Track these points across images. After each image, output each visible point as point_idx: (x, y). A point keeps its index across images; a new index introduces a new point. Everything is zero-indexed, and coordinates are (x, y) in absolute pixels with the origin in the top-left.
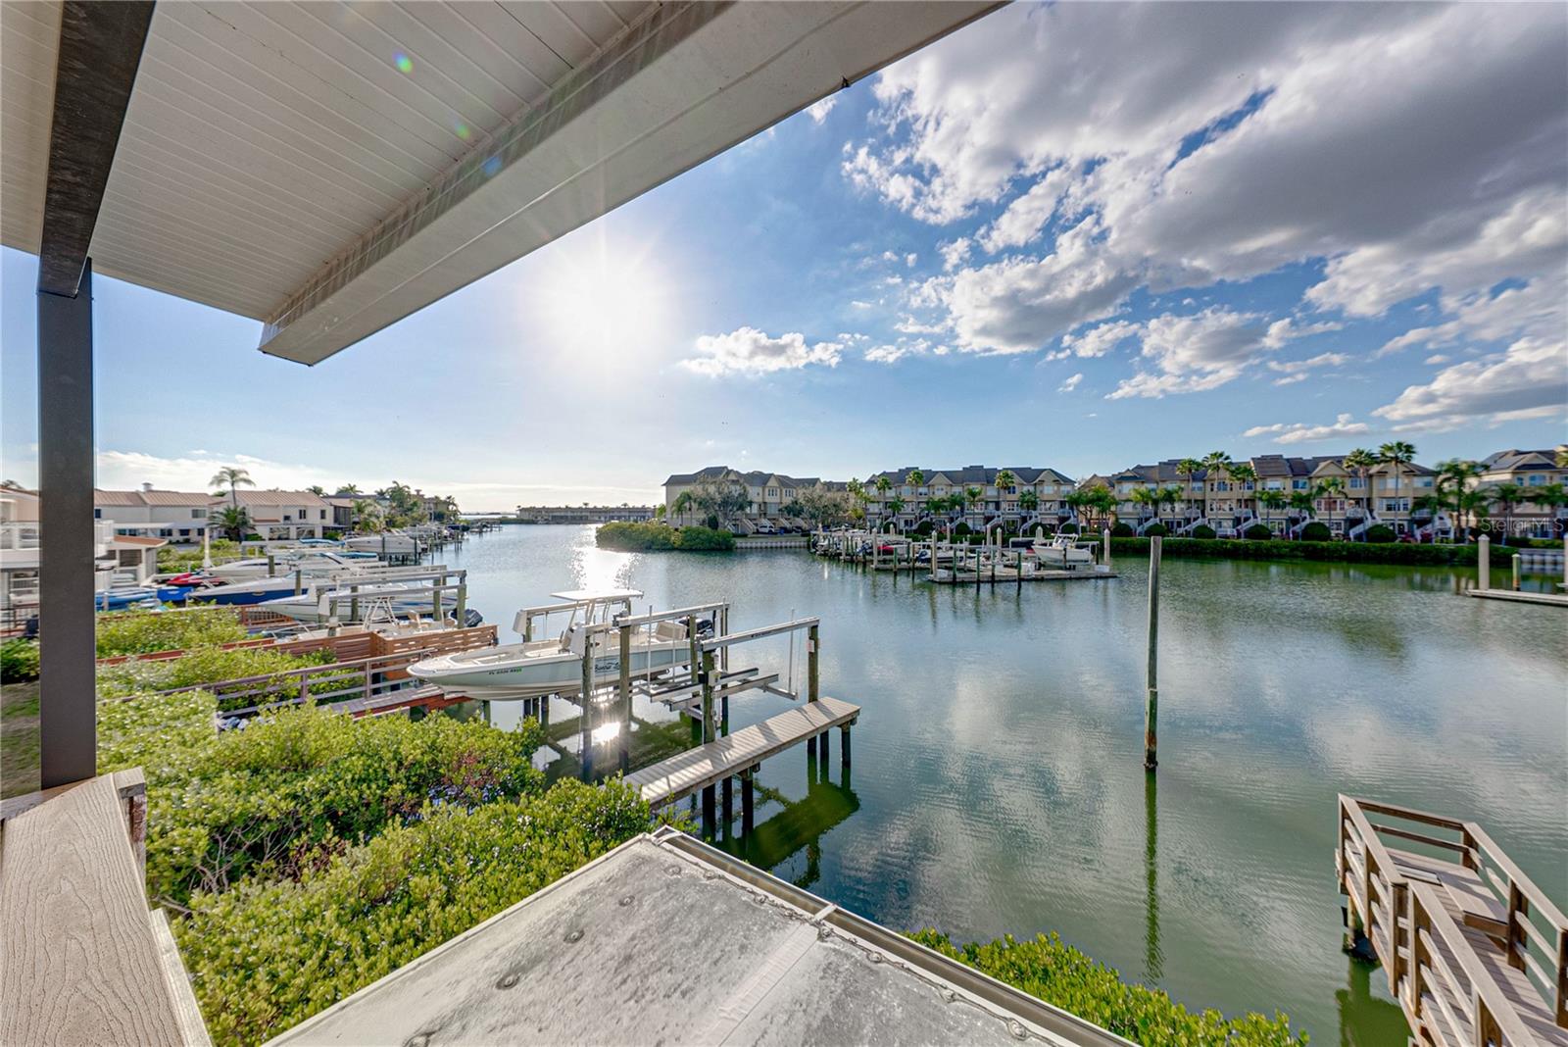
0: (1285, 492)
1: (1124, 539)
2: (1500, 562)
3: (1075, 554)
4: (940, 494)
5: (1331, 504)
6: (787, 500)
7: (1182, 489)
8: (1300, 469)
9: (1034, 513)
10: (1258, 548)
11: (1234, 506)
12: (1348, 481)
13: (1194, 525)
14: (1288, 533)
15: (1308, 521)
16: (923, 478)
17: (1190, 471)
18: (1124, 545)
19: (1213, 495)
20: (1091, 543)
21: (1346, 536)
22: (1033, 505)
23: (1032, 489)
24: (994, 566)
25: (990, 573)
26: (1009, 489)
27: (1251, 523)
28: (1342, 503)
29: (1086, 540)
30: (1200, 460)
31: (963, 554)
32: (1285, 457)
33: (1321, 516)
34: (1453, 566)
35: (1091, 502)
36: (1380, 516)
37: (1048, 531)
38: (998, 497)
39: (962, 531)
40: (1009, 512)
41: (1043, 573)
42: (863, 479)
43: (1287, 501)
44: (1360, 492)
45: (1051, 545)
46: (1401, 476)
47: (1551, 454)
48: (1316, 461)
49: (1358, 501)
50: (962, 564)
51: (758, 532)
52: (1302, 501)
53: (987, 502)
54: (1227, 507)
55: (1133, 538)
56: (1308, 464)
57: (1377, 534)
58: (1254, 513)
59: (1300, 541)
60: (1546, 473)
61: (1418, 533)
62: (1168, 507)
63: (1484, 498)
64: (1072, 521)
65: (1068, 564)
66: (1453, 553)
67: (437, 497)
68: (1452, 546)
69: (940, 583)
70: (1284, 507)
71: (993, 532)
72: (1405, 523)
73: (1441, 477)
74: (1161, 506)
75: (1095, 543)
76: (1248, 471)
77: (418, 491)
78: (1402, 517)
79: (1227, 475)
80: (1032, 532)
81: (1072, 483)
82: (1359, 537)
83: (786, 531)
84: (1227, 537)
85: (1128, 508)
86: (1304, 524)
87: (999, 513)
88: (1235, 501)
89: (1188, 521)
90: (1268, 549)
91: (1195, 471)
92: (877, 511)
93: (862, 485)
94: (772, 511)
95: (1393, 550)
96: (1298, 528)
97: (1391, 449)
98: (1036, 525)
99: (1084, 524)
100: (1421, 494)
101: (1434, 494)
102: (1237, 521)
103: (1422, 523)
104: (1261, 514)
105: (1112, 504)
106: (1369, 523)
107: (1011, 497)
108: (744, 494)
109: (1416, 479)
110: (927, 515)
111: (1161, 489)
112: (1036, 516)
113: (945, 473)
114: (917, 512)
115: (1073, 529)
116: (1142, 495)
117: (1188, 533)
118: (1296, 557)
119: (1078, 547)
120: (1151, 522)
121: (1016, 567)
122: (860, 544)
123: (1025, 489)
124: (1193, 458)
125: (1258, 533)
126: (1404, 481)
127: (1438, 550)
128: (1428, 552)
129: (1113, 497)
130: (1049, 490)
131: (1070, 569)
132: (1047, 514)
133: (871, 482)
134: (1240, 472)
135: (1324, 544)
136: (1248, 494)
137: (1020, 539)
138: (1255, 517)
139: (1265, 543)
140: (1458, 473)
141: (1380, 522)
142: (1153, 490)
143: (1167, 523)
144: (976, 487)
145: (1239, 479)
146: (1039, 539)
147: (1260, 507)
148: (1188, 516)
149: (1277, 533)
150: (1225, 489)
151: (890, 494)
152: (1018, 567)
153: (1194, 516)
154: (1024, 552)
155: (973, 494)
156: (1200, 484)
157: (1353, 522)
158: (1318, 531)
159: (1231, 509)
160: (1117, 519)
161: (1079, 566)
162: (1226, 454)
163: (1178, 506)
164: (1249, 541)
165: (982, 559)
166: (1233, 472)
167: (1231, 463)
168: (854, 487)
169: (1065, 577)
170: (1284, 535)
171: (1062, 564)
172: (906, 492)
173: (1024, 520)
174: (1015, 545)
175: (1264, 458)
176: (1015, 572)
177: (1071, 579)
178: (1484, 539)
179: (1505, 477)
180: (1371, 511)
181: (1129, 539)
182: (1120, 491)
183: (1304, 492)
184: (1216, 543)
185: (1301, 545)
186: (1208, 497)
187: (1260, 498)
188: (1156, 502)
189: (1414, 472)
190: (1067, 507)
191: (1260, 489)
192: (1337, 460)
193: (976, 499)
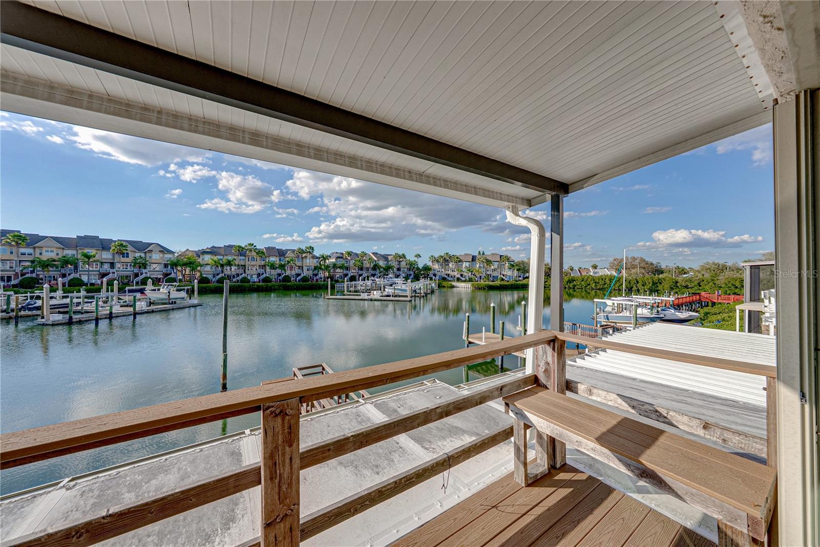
0: (277, 263)
1: (206, 285)
2: (333, 287)
3: (175, 294)
5: (291, 268)
7: (235, 260)
8: (281, 253)
9: (144, 271)
10: (267, 287)
11: (257, 268)
12: (296, 259)
13: (241, 277)
15: (284, 275)
17: (239, 251)
18: (205, 288)
19: (249, 263)
20: (186, 288)
21: (296, 280)
22: (144, 266)
23: (143, 255)
24: (111, 307)
25: (108, 312)
26: (123, 255)
27: (264, 276)
28: (295, 268)
29: (182, 286)
30: (243, 246)
31: (79, 300)
32: (277, 248)
33: (288, 273)
34: (323, 290)
35: (185, 265)
36: (306, 273)
37: (157, 282)
38: (113, 259)
39: (76, 284)
40: (122, 268)
41: (153, 307)
43: (277, 266)
44: (299, 264)
45: (159, 290)
46: (311, 258)
47: (342, 254)
48: (287, 250)
49: (299, 267)
50: (80, 308)
52: (282, 267)
53: (102, 263)
54: (255, 269)
55: (211, 285)
56: (284, 251)
57: (305, 279)
58: (265, 271)
59: (281, 283)
60: (342, 260)
61: (315, 278)
62: (228, 268)
63: (330, 267)
64: (173, 276)
65: (171, 301)
66: (323, 285)
68: (323, 283)
70: (276, 269)
71: (110, 284)
72: (312, 275)
73: (320, 259)
74: (225, 268)
75: (189, 287)
76: (263, 253)
78: (310, 273)
79: (255, 254)
80: (144, 282)
81: (173, 253)
82: (299, 281)
84: (255, 282)
85: (208, 268)
86: (283, 276)
87: (114, 270)
88: (258, 266)
89: (238, 275)
90: (271, 287)
91: (241, 251)
95: (308, 285)
96: (281, 278)
97: (308, 248)
98: (146, 278)
99: (181, 277)
100: (316, 265)
101: (319, 265)
102: (259, 275)
103: (316, 275)
104: (268, 272)
105: (198, 266)
106: (302, 275)
107: (125, 260)
109: (314, 260)
110: (32, 272)
111: (225, 259)
112: (145, 273)
115: (174, 280)
116: (215, 262)
117: (238, 281)
118: (280, 289)
119: (177, 290)
120: (220, 276)
121: (131, 306)
123: (137, 255)
124: (240, 245)
125: (267, 280)
126: (311, 260)
127: (320, 284)
128: (317, 285)
129: (199, 263)
130: (156, 256)
131: (172, 303)
132: (155, 269)
134: (260, 253)
135: (289, 284)
136: (263, 263)
137: (134, 287)
138: (266, 273)
139: (270, 284)
140: (324, 258)
141: (305, 275)
142: (221, 259)
143: (228, 276)
144: (92, 252)
145: (260, 256)
146: (149, 287)
147: (268, 269)
148: (238, 272)
149: (273, 280)
150: (254, 261)
152: (134, 306)
153: (241, 272)
154: (138, 295)
155: (87, 257)
156: (244, 258)
157: (298, 275)
158: (287, 279)
159: (256, 270)
160: (201, 274)
161: (178, 301)
162: (254, 245)
163: (233, 268)
164: (263, 284)
165: (100, 303)
166: (257, 253)
167: (256, 249)
169: (169, 308)
170: (276, 281)
171: (167, 301)
173: (136, 275)
174: (130, 291)
175: (269, 248)
176: (131, 309)
177: (173, 309)
178: (329, 280)
179: (333, 260)
180: (303, 271)
181: (208, 285)
182: (203, 259)
183: (283, 263)
184: (250, 285)
185: (282, 285)
186: (247, 264)
187: (268, 265)
188: (222, 266)
189: (314, 257)
190: (169, 267)
191: (267, 261)
192: (293, 251)
193: (91, 260)
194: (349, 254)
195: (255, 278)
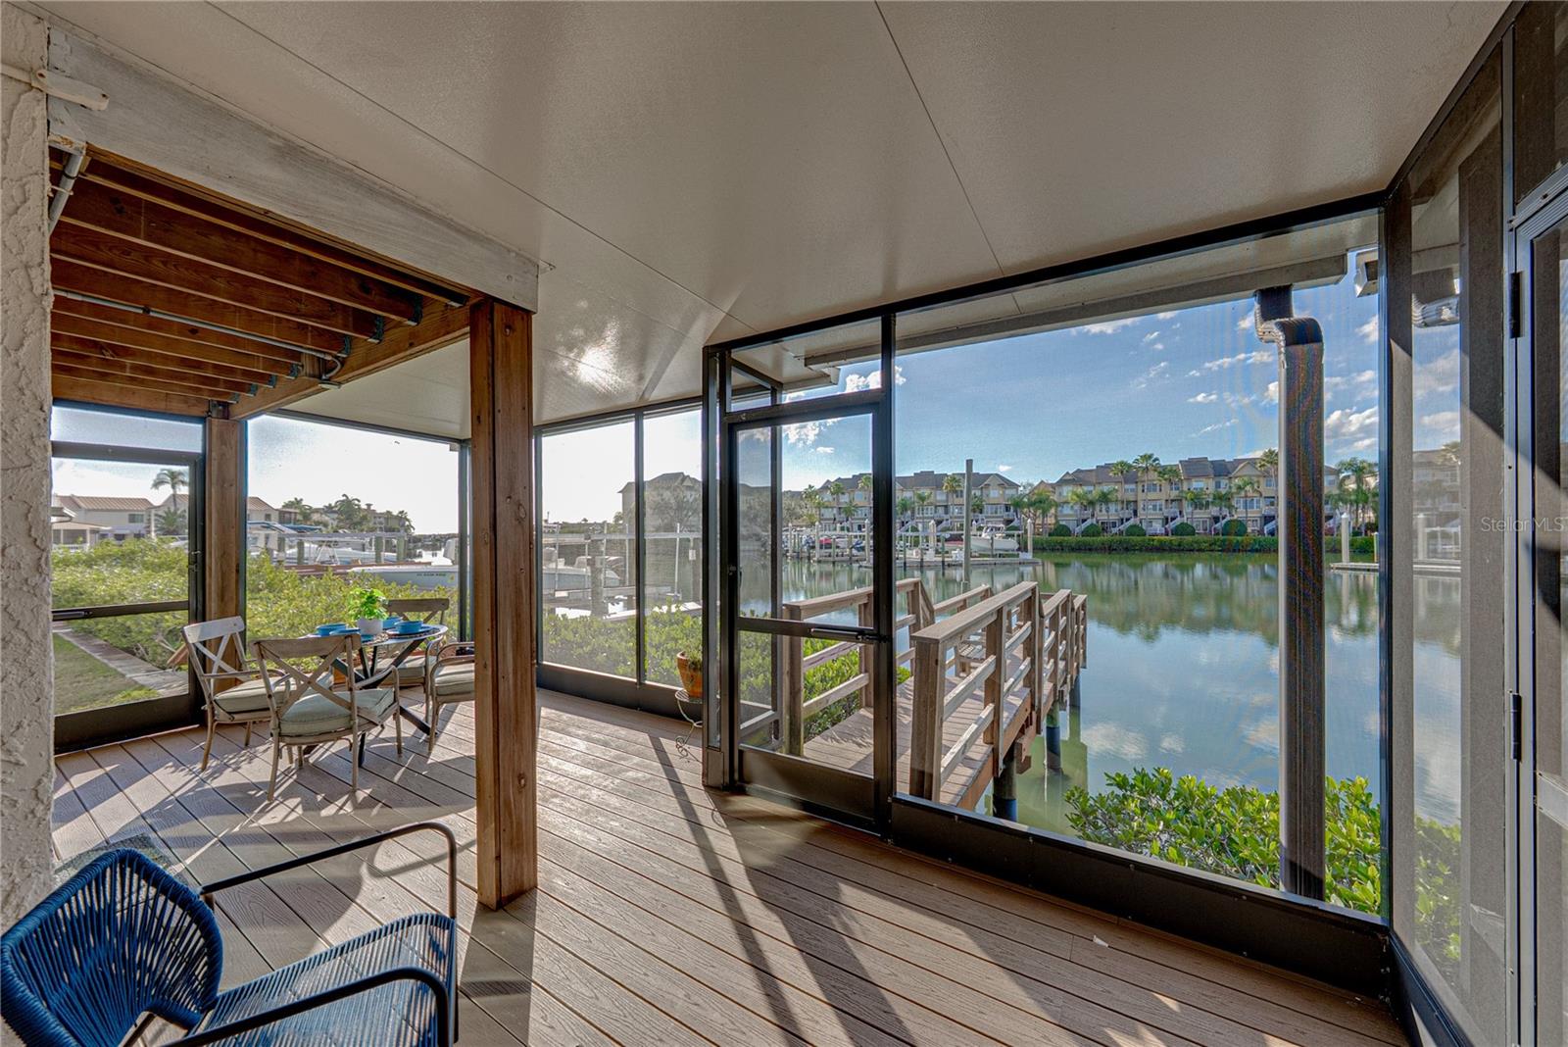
0: (1208, 492)
1: (1061, 538)
5: (1248, 503)
7: (1117, 491)
8: (1221, 470)
10: (1183, 544)
11: (1162, 506)
12: (1261, 480)
13: (1127, 524)
14: (1210, 531)
15: (1228, 518)
18: (1061, 544)
19: (1145, 496)
21: (1261, 532)
22: (979, 509)
23: (979, 493)
26: (958, 494)
27: (1178, 521)
28: (1258, 502)
30: (1130, 462)
32: (1209, 459)
33: (1239, 514)
35: (1031, 504)
38: (947, 501)
40: (957, 515)
42: (818, 486)
43: (1210, 500)
44: (1271, 491)
48: (1235, 462)
49: (1270, 499)
52: (1223, 499)
53: (936, 507)
54: (1156, 508)
55: (1071, 538)
56: (1229, 466)
58: (1181, 512)
59: (1221, 537)
62: (1104, 508)
64: (1016, 523)
70: (1207, 506)
73: (1343, 475)
74: (1098, 508)
76: (1175, 473)
79: (1156, 476)
81: (1015, 486)
82: (1271, 533)
84: (1156, 535)
85: (1067, 510)
86: (1224, 522)
87: (947, 516)
88: (1163, 502)
89: (1122, 521)
90: (1193, 545)
91: (1127, 473)
92: (831, 515)
93: (817, 492)
96: (1219, 526)
101: (1337, 492)
102: (1166, 520)
103: (1325, 518)
104: (1187, 514)
105: (1053, 506)
107: (959, 501)
111: (1095, 492)
116: (1078, 496)
117: (1121, 533)
118: (1219, 551)
120: (1088, 523)
123: (972, 493)
124: (1125, 460)
125: (1184, 530)
129: (1053, 501)
130: (995, 494)
132: (993, 515)
133: (825, 488)
134: (1168, 473)
135: (1242, 539)
136: (1174, 494)
138: (1182, 516)
139: (1189, 538)
140: (1356, 471)
142: (1090, 492)
143: (1102, 523)
144: (926, 492)
145: (1167, 480)
147: (1188, 509)
148: (1121, 516)
149: (1201, 530)
150: (1155, 490)
151: (844, 499)
153: (1127, 516)
155: (922, 498)
156: (1133, 486)
157: (1268, 519)
158: (1239, 527)
159: (1161, 509)
160: (1057, 521)
162: (1155, 457)
163: (1112, 507)
164: (1174, 538)
166: (1160, 473)
167: (1159, 465)
168: (810, 494)
170: (1207, 532)
172: (860, 497)
175: (1190, 461)
181: (1066, 538)
182: (1060, 495)
183: (1225, 491)
184: (1144, 541)
185: (1222, 541)
186: (1139, 499)
187: (1185, 498)
188: (1092, 503)
190: (1012, 510)
191: (1185, 489)
192: (1252, 462)
193: (925, 503)
195: (1158, 527)
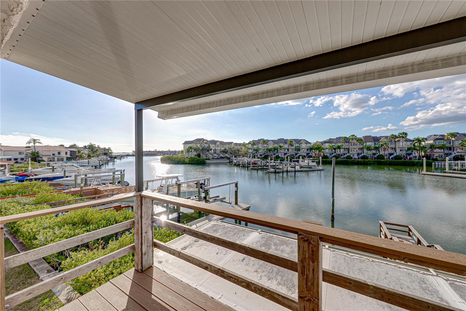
0: (372, 146)
1: (326, 159)
2: (429, 165)
3: (311, 164)
4: (271, 147)
5: (385, 149)
6: (223, 149)
7: (343, 145)
8: (376, 139)
9: (299, 152)
10: (364, 162)
11: (357, 150)
12: (389, 143)
13: (346, 155)
14: (373, 158)
15: (378, 154)
16: (265, 142)
18: (326, 161)
19: (352, 147)
20: (316, 161)
21: (389, 158)
22: (299, 150)
23: (299, 145)
24: (287, 167)
25: (286, 170)
26: (292, 145)
27: (362, 155)
28: (388, 149)
29: (315, 160)
30: (348, 137)
31: (278, 164)
32: (372, 136)
33: (382, 153)
34: (417, 166)
35: (316, 149)
36: (398, 152)
37: (304, 157)
38: (288, 147)
39: (277, 157)
40: (292, 152)
41: (302, 169)
42: (247, 142)
43: (373, 148)
44: (393, 146)
45: (304, 161)
46: (404, 141)
47: (443, 136)
48: (381, 137)
49: (392, 148)
50: (278, 167)
51: (213, 158)
52: (377, 149)
53: (285, 149)
54: (355, 150)
55: (329, 159)
56: (378, 138)
57: (398, 157)
58: (363, 152)
59: (376, 160)
60: (442, 141)
61: (408, 157)
62: (339, 150)
63: (426, 148)
64: (310, 154)
66: (418, 163)
67: (105, 148)
68: (417, 161)
69: (271, 172)
70: (372, 150)
71: (287, 158)
72: (405, 155)
73: (415, 142)
74: (337, 150)
75: (317, 161)
76: (361, 140)
77: (98, 146)
78: (404, 153)
79: (356, 141)
80: (299, 158)
81: (310, 143)
82: (392, 158)
83: (222, 158)
84: (355, 159)
85: (327, 151)
87: (289, 152)
88: (358, 149)
89: (344, 154)
90: (367, 162)
91: (346, 140)
92: (251, 152)
93: (246, 144)
94: (218, 152)
95: (402, 162)
96: (375, 156)
97: (401, 134)
98: (300, 156)
99: (314, 155)
100: (409, 147)
102: (358, 154)
103: (409, 154)
104: (365, 152)
105: (322, 149)
106: (395, 155)
107: (292, 147)
108: (209, 147)
109: (408, 142)
110: (267, 153)
111: (336, 145)
112: (301, 153)
113: (272, 141)
114: (264, 152)
115: (311, 157)
116: (331, 147)
117: (344, 158)
118: (375, 164)
119: (312, 162)
120: (334, 155)
121: (294, 168)
122: (246, 162)
123: (296, 145)
124: (346, 136)
125: (364, 157)
126: (405, 143)
127: (414, 162)
128: (411, 162)
129: (323, 148)
130: (304, 145)
131: (310, 168)
132: (303, 152)
133: (249, 143)
134: (359, 140)
135: (383, 160)
136: (361, 146)
137: (295, 160)
139: (366, 160)
140: (419, 141)
141: (398, 154)
142: (334, 145)
143: (338, 155)
144: (282, 145)
145: (359, 142)
146: (301, 160)
147: (365, 150)
149: (370, 158)
150: (355, 145)
151: (255, 147)
152: (295, 168)
153: (346, 153)
154: (296, 163)
155: (281, 147)
156: (348, 144)
157: (391, 154)
158: (381, 157)
159: (357, 151)
160: (324, 154)
161: (313, 167)
162: (355, 135)
163: (341, 150)
164: (362, 160)
165: (284, 165)
166: (357, 140)
167: (357, 138)
168: (244, 145)
169: (309, 170)
170: (372, 158)
171: (308, 167)
172: (260, 146)
173: (296, 154)
174: (294, 161)
175: (366, 136)
176: (294, 169)
177: (310, 171)
178: (425, 158)
179: (432, 142)
180: (396, 151)
181: (327, 159)
182: (325, 146)
183: (377, 146)
184: (352, 160)
185: (376, 161)
186: (350, 148)
187: (365, 148)
188: (335, 149)
189: (407, 140)
190: (309, 150)
191: (365, 145)
192: (386, 137)
194: (453, 135)
195: (356, 156)
